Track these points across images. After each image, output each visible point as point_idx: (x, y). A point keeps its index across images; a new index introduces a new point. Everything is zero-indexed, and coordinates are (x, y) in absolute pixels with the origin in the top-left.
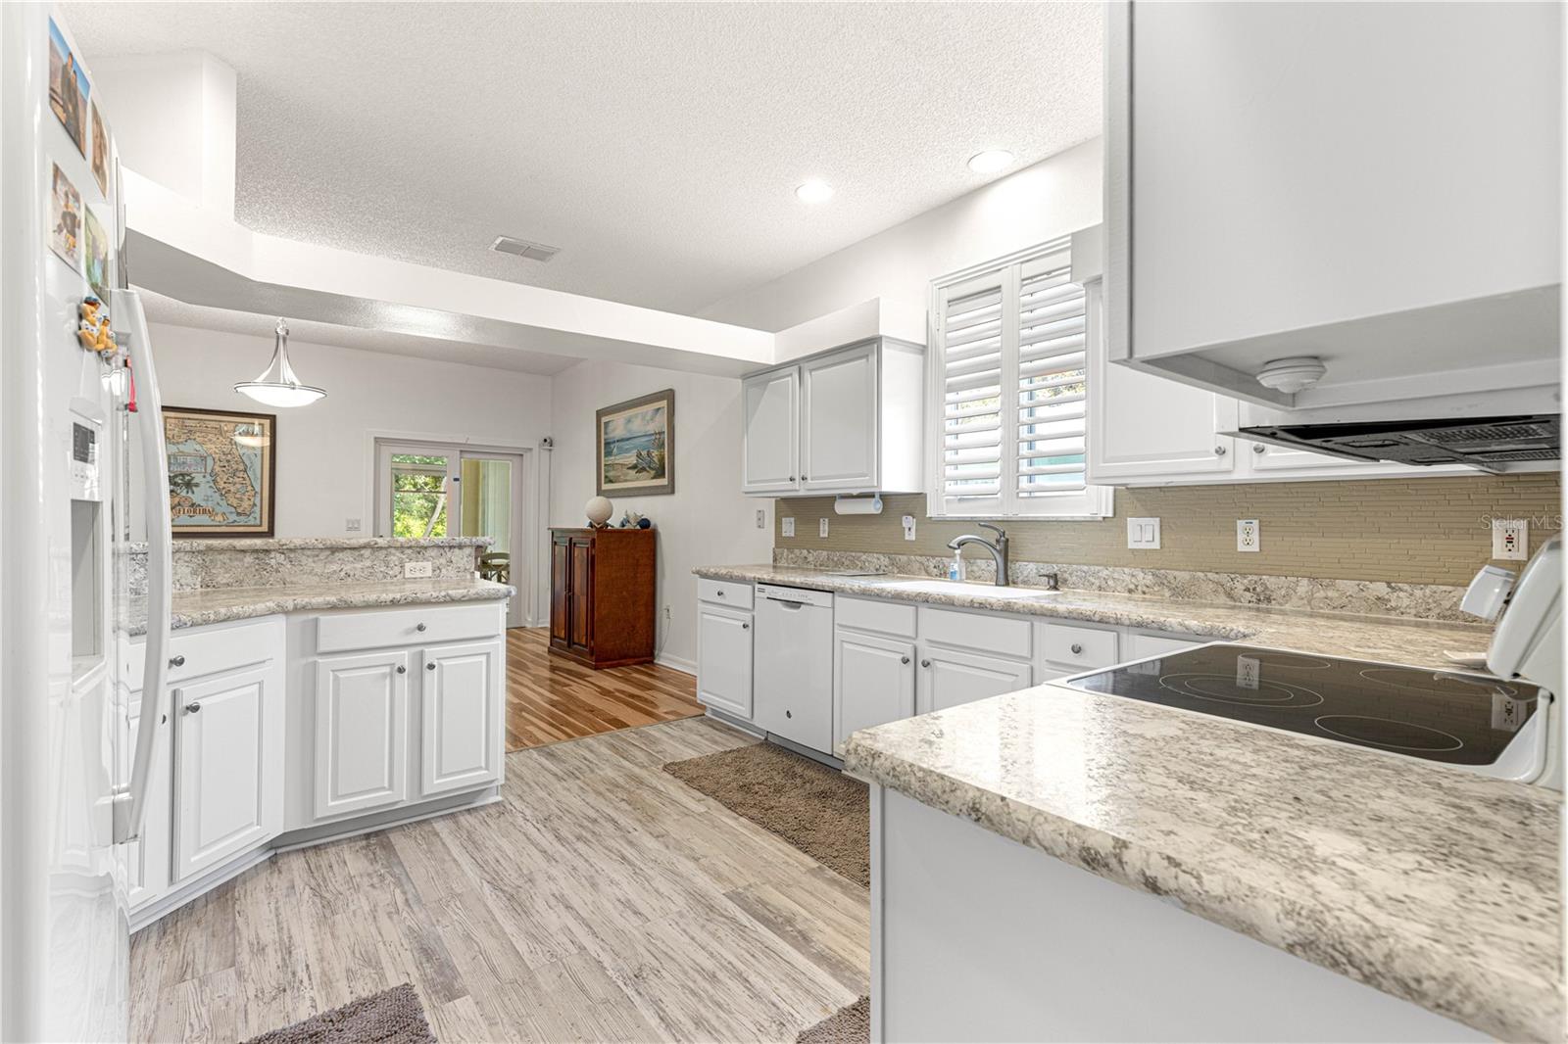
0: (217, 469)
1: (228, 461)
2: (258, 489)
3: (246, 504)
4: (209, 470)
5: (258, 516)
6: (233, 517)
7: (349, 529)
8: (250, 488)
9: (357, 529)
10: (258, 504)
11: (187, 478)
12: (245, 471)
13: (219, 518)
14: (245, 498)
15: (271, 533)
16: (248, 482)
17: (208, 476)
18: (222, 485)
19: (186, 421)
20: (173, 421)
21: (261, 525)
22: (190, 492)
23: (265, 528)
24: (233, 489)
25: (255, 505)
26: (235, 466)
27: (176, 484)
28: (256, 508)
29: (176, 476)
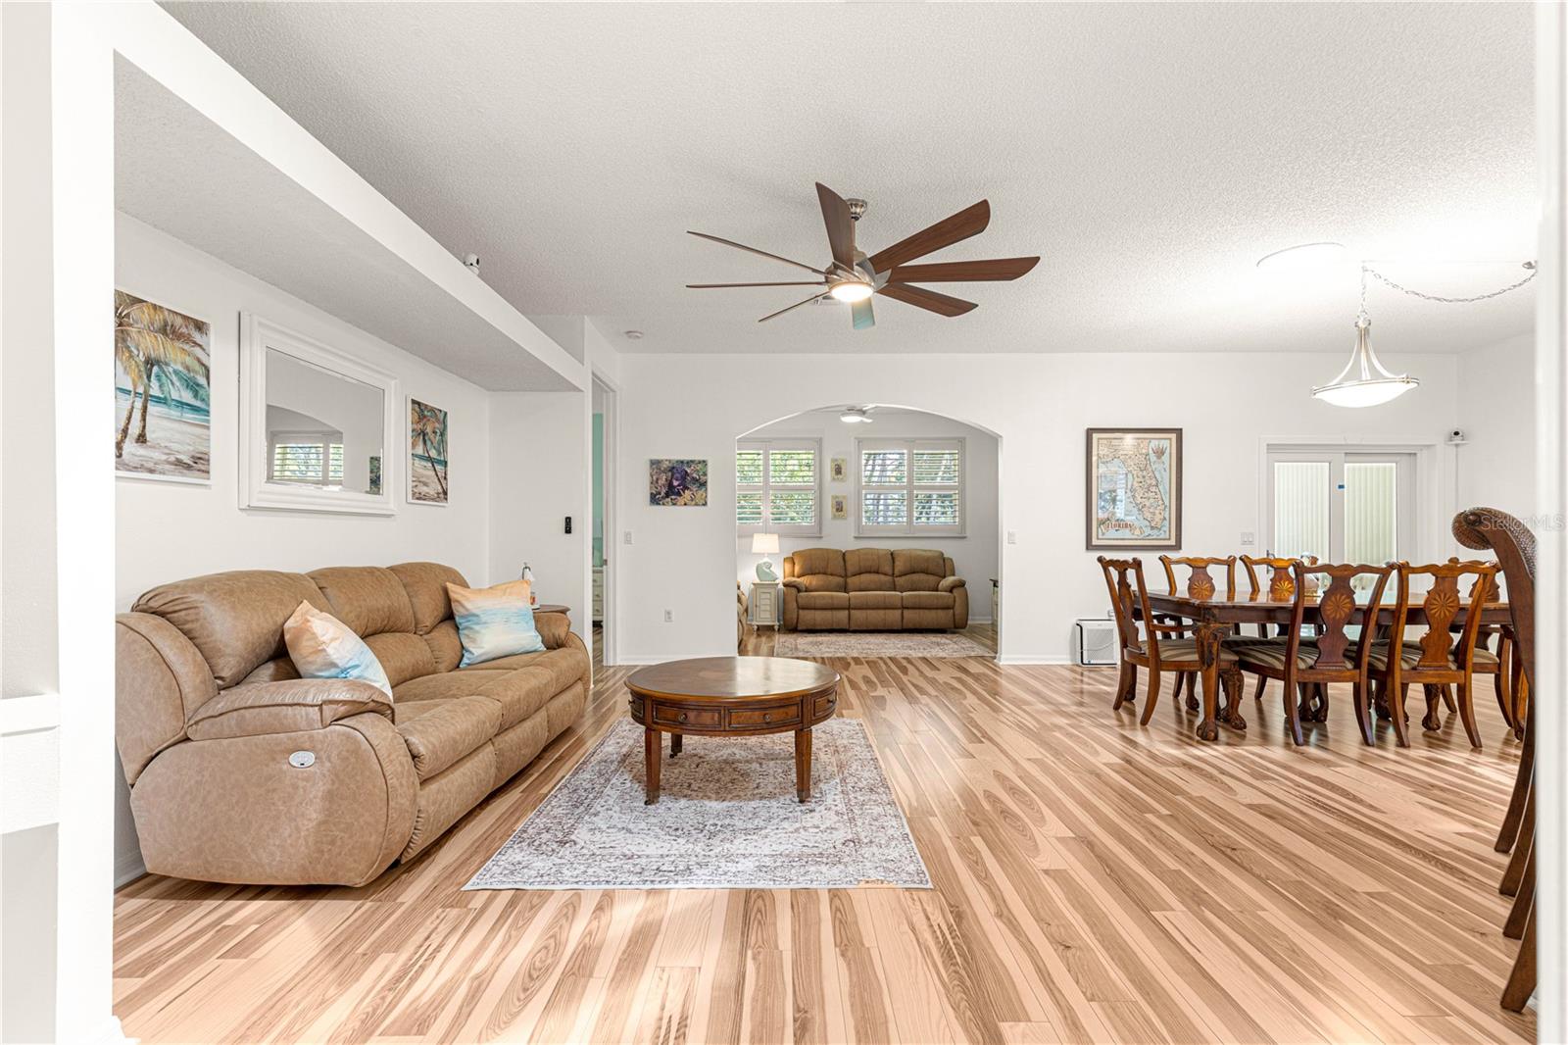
0: (1136, 484)
1: (1144, 477)
2: (1167, 503)
3: (1158, 518)
4: (1129, 487)
5: (1166, 529)
6: (1148, 531)
7: (1244, 543)
8: (1161, 502)
9: (1251, 543)
10: (1168, 518)
11: (1115, 494)
12: (1157, 486)
13: (1137, 532)
14: (1157, 512)
15: (1178, 546)
16: (1159, 496)
17: (1128, 491)
18: (1139, 500)
19: (1110, 441)
20: (1105, 442)
21: (1169, 539)
22: (1115, 508)
23: (1172, 542)
24: (1148, 504)
25: (1165, 519)
26: (1149, 482)
27: (1105, 500)
28: (1167, 523)
29: (1106, 493)
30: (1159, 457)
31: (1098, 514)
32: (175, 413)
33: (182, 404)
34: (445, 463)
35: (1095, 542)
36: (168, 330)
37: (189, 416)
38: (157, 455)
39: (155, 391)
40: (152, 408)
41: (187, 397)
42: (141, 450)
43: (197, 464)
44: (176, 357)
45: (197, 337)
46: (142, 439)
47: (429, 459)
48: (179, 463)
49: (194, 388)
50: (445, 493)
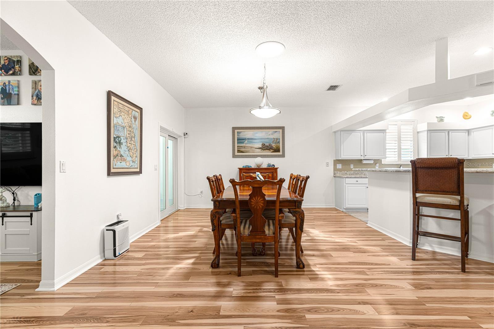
0: (128, 135)
1: (130, 131)
2: (137, 148)
3: (135, 156)
4: (125, 136)
5: (137, 162)
6: (131, 164)
8: (135, 147)
11: (120, 139)
12: (134, 138)
13: (128, 164)
14: (134, 152)
15: (140, 172)
16: (135, 143)
17: (125, 139)
18: (129, 145)
19: (120, 105)
21: (138, 168)
22: (120, 148)
23: (138, 170)
24: (131, 147)
25: (137, 156)
26: (132, 135)
27: (116, 142)
28: (137, 158)
29: (116, 138)
30: (135, 121)
31: (113, 152)
35: (113, 170)
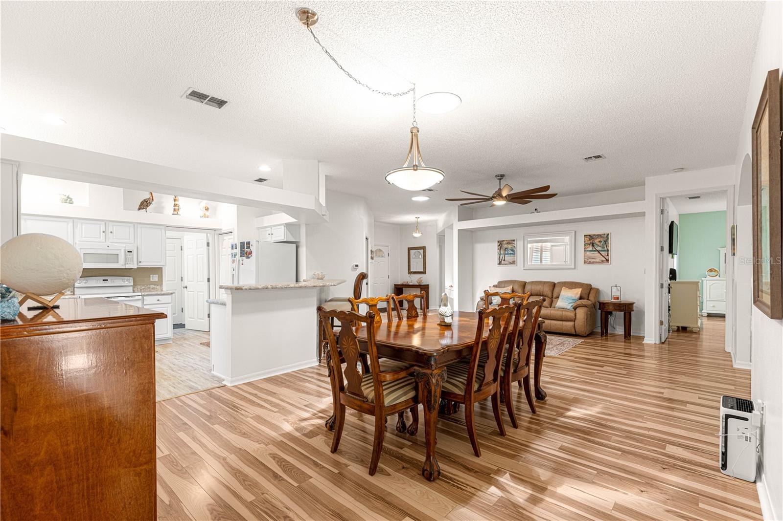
32: (509, 255)
33: (511, 254)
34: (608, 250)
36: (508, 243)
37: (512, 255)
38: (507, 262)
39: (506, 253)
40: (506, 255)
41: (512, 252)
42: (504, 262)
43: (513, 262)
44: (510, 246)
45: (513, 242)
46: (504, 260)
47: (596, 250)
48: (510, 263)
49: (513, 251)
50: (607, 260)
